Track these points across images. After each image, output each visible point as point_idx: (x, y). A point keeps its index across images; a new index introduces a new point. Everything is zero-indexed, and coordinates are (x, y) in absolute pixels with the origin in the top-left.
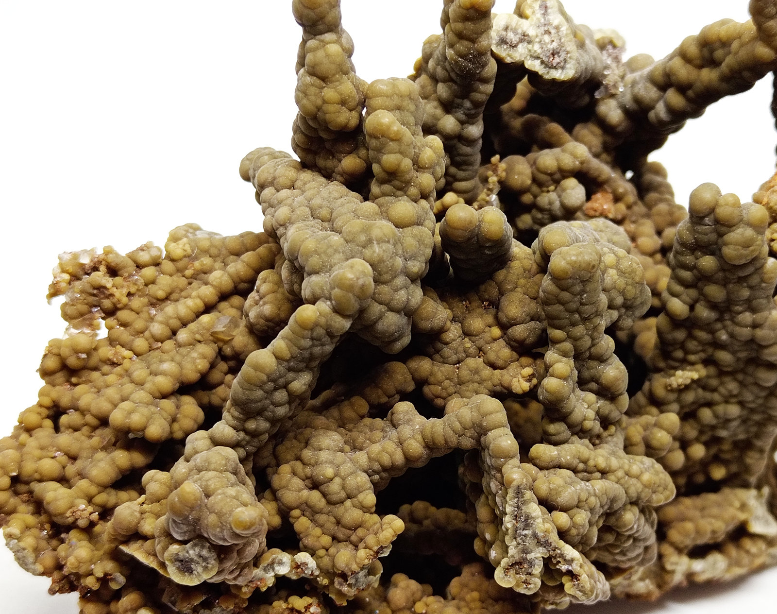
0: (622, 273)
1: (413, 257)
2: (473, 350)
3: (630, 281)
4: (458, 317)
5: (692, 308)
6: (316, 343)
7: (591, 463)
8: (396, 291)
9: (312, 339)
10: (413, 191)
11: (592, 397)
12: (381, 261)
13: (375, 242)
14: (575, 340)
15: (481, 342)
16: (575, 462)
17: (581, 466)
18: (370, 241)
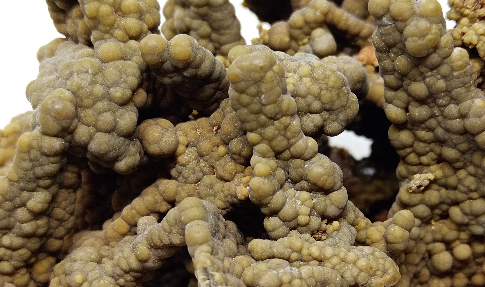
0: (315, 80)
1: (115, 84)
2: (206, 169)
3: (324, 86)
4: (193, 142)
5: (406, 110)
6: (36, 163)
7: (305, 252)
8: (100, 113)
9: (31, 160)
10: (118, 33)
11: (305, 195)
12: (80, 88)
13: (75, 74)
14: (269, 141)
15: (212, 160)
16: (287, 252)
17: (294, 256)
18: (71, 74)
